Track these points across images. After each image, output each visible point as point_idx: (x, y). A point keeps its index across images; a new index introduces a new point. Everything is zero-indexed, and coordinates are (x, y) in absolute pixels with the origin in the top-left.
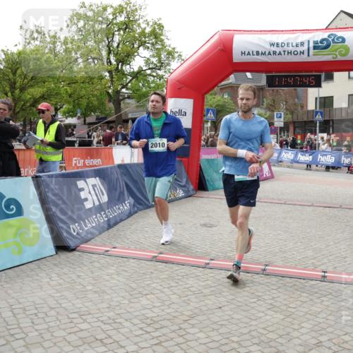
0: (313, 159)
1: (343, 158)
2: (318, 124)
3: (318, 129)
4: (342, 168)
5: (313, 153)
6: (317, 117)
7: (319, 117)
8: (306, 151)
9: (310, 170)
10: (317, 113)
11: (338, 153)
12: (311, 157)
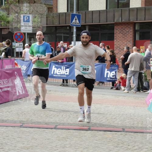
0: (70, 73)
1: (106, 72)
2: (75, 30)
3: (74, 35)
4: (106, 83)
5: (70, 65)
6: (74, 21)
7: (76, 22)
8: (62, 62)
9: (67, 86)
10: (73, 16)
11: (101, 65)
12: (68, 70)
